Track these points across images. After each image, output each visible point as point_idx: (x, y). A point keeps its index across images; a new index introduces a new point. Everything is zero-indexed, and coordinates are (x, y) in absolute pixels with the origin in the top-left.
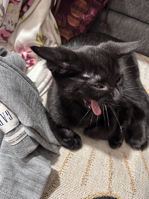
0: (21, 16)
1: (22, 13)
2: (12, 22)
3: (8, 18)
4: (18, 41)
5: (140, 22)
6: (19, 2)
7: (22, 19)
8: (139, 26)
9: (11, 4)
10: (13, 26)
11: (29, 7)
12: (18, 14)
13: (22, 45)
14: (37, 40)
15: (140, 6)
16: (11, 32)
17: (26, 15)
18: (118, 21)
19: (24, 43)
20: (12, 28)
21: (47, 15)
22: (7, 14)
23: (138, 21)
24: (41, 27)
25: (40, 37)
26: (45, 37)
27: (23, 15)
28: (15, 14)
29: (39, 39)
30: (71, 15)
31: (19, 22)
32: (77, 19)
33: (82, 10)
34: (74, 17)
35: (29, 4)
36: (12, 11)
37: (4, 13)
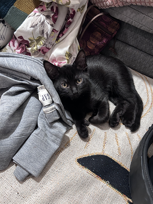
0: (57, 40)
1: (58, 38)
2: (51, 43)
3: (49, 41)
4: (53, 55)
5: (137, 49)
6: (58, 31)
7: (58, 41)
8: (136, 52)
9: (53, 32)
10: (51, 45)
11: (63, 35)
12: (56, 38)
13: (55, 58)
14: (66, 56)
15: (138, 39)
16: (49, 49)
17: (60, 39)
18: (122, 48)
19: (56, 57)
20: (50, 47)
21: (74, 41)
22: (49, 38)
23: (136, 49)
24: (70, 48)
25: (68, 54)
26: (71, 54)
27: (59, 39)
28: (54, 38)
29: (67, 55)
30: (90, 41)
31: (56, 43)
32: (94, 44)
33: (97, 39)
34: (91, 43)
35: (63, 33)
36: (53, 36)
37: (47, 37)
